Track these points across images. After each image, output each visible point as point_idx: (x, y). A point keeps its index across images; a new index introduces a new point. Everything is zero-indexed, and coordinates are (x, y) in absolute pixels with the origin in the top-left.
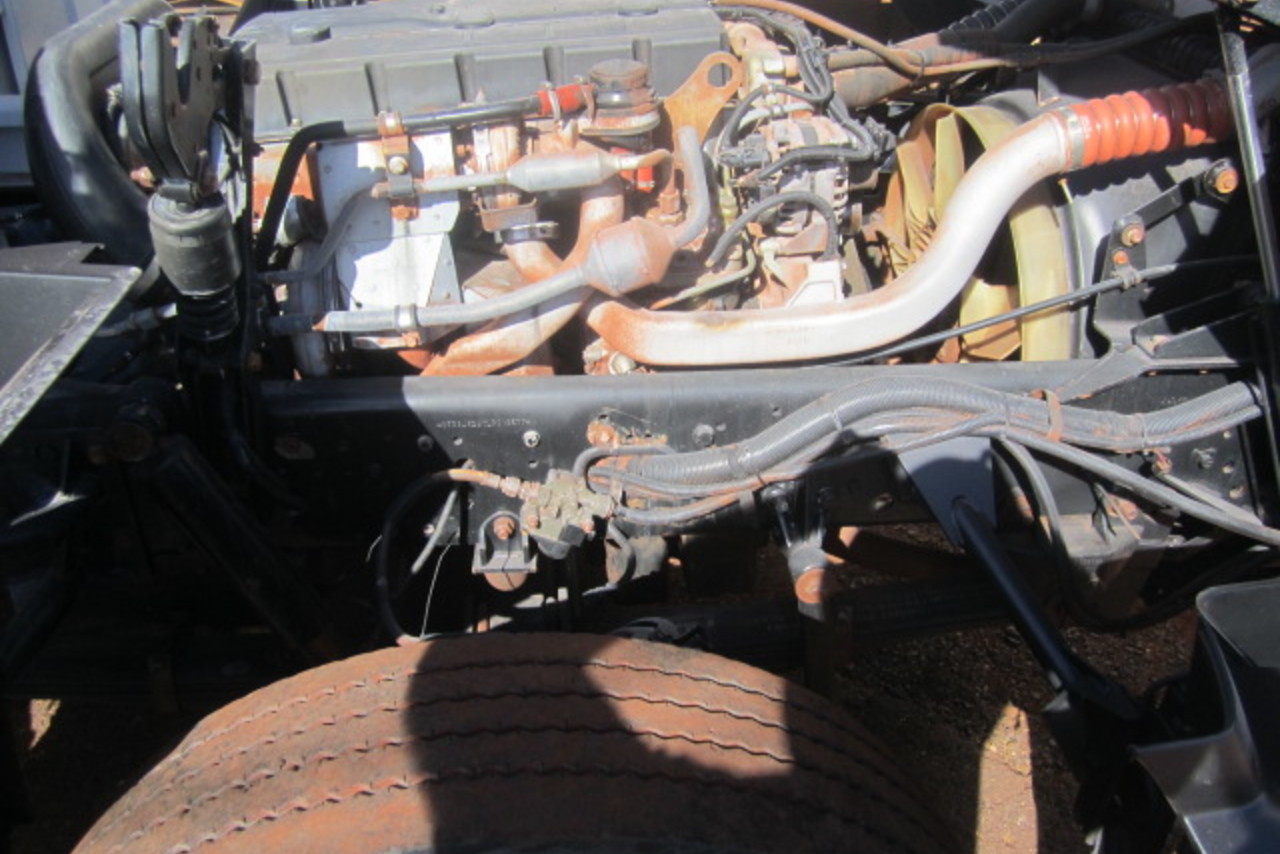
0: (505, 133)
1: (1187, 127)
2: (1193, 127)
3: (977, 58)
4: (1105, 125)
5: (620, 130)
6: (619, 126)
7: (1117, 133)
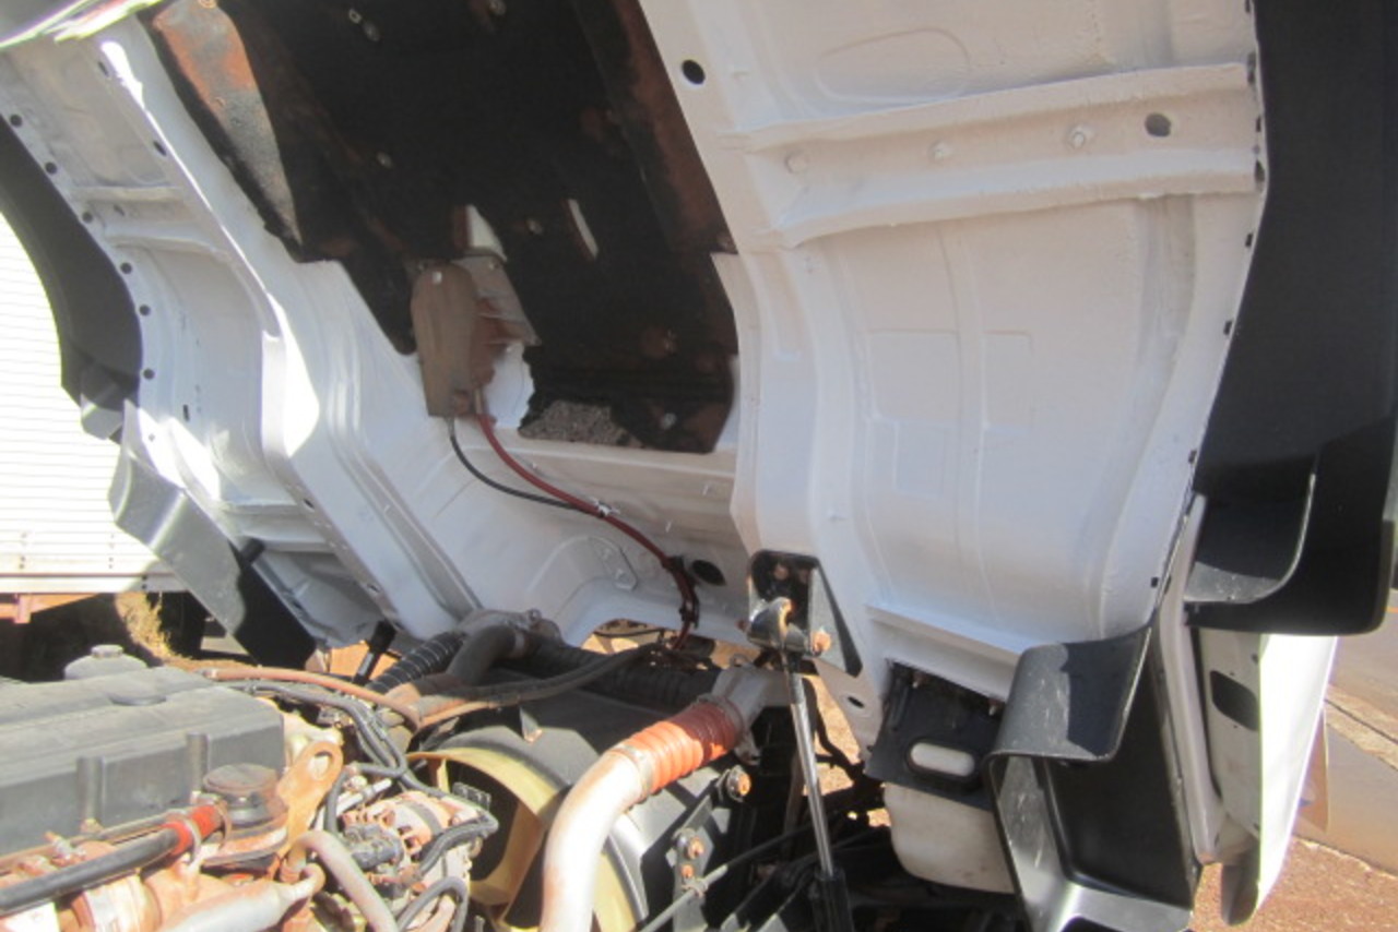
0: (131, 886)
1: (713, 745)
2: (716, 744)
3: (460, 705)
4: (661, 752)
5: (258, 852)
6: (256, 847)
7: (671, 756)
